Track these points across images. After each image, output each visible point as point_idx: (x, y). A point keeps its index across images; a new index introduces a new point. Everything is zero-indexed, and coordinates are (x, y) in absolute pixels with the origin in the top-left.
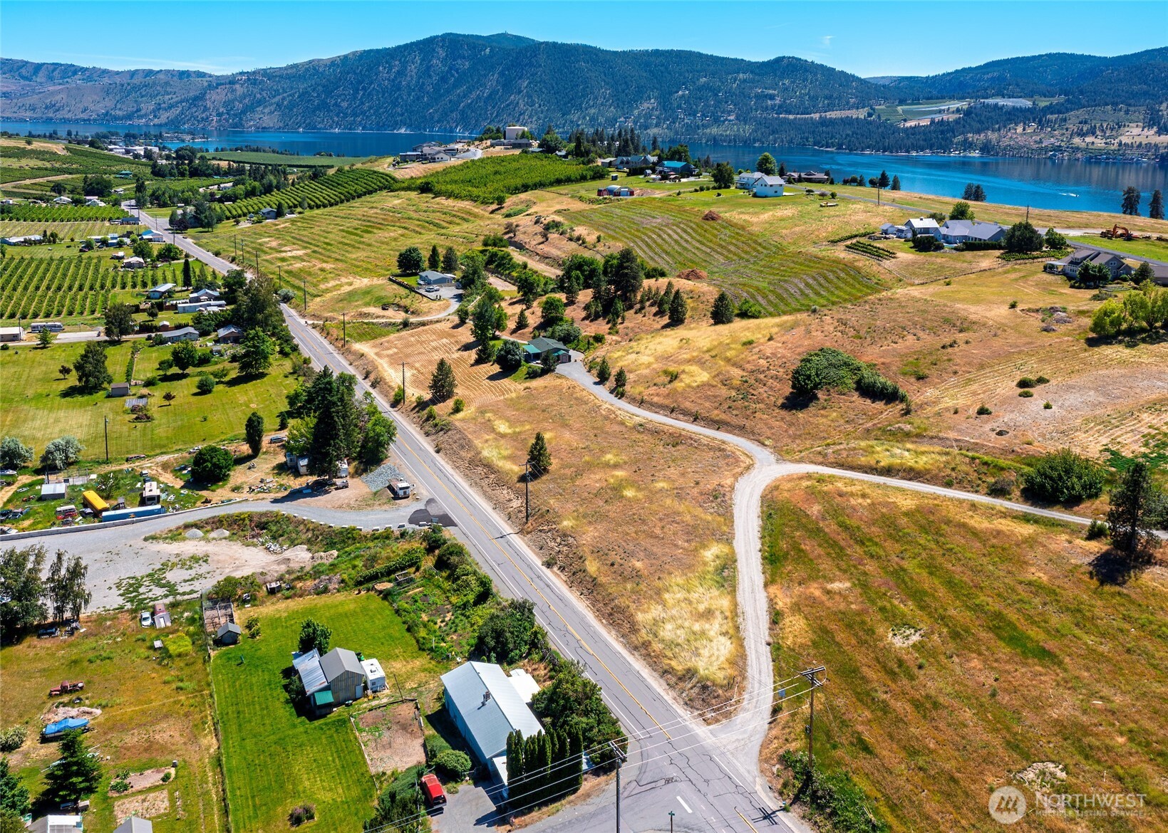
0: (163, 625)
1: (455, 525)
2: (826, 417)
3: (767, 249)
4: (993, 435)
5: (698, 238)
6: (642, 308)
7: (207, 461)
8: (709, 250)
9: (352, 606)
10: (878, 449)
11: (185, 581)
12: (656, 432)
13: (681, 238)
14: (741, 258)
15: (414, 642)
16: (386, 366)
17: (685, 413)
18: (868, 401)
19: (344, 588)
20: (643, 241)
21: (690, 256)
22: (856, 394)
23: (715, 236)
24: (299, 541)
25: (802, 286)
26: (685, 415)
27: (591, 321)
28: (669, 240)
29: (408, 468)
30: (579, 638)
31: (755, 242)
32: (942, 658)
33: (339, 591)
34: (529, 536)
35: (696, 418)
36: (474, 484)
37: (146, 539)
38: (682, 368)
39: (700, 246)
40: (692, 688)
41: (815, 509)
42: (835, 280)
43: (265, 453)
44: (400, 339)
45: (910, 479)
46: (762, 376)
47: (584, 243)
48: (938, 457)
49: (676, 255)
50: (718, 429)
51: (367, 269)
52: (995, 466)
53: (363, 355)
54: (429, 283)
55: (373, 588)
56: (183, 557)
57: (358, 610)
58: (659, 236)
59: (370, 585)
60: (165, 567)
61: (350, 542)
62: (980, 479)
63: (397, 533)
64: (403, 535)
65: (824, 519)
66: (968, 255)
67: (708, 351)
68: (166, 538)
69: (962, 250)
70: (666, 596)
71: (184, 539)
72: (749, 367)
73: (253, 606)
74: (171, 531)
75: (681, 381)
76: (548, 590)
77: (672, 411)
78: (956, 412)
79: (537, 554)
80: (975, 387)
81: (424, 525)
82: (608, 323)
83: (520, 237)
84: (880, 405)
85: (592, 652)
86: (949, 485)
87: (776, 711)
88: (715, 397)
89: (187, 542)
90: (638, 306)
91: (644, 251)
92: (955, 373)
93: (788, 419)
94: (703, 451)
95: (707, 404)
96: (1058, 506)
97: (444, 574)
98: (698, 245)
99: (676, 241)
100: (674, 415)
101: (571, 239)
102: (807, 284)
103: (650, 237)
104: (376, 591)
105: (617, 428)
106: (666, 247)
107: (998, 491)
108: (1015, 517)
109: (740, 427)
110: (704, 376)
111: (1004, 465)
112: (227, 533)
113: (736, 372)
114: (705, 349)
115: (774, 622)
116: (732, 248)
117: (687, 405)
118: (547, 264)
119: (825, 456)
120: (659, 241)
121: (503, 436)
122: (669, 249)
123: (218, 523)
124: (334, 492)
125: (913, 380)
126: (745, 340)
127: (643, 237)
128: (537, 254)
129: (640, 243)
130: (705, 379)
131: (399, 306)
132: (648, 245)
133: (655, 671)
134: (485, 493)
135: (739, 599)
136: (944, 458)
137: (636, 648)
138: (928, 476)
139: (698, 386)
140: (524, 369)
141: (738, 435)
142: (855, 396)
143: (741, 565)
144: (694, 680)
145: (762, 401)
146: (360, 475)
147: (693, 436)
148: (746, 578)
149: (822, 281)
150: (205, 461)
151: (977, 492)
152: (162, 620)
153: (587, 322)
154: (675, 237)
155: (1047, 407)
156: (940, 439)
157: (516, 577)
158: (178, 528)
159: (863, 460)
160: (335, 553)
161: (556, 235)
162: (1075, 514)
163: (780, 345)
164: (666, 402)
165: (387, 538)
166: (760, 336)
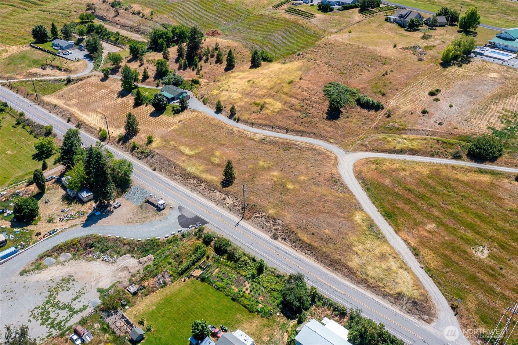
0: (90, 340)
1: (208, 223)
2: (351, 122)
3: (243, 13)
4: (437, 125)
5: (204, 8)
6: (207, 59)
7: (25, 209)
8: (213, 16)
9: (188, 291)
10: (390, 139)
11: (74, 300)
12: (274, 143)
13: (195, 9)
14: (233, 20)
15: (243, 307)
16: (78, 112)
17: (280, 128)
18: (367, 111)
19: (174, 279)
20: (177, 12)
21: (205, 20)
22: (359, 107)
23: (212, 7)
24: (123, 252)
25: (280, 38)
26: (280, 129)
27: (184, 70)
28: (190, 11)
29: (149, 186)
30: (329, 285)
31: (235, 9)
32: (506, 261)
33: (172, 282)
34: (250, 220)
35: (287, 131)
36: (193, 190)
37: (22, 274)
38: (263, 101)
39: (207, 14)
40: (406, 303)
41: (387, 182)
42: (294, 33)
43: (48, 189)
44: (72, 91)
45: (413, 155)
46: (309, 102)
47: (143, 15)
48: (421, 141)
49: (198, 20)
50: (302, 135)
51: (8, 39)
52: (450, 143)
53: (56, 106)
54: (62, 49)
55: (191, 276)
56: (56, 281)
57: (193, 292)
58: (184, 9)
59: (188, 274)
60: (52, 293)
61: (156, 247)
62: (446, 151)
63: (180, 236)
64: (183, 236)
65: (395, 187)
66: (346, 12)
67: (271, 88)
68: (33, 270)
69: (342, 10)
70: (355, 249)
71: (46, 267)
72: (301, 97)
73: (130, 307)
74: (33, 263)
75: (267, 108)
76: (287, 255)
77: (272, 128)
78: (412, 114)
79: (262, 232)
80: (410, 97)
81: (191, 227)
82: (193, 70)
83: (98, 12)
84: (372, 112)
85: (343, 293)
86: (432, 156)
87: (454, 308)
88: (291, 117)
89: (49, 268)
90: (204, 58)
91: (180, 19)
92: (397, 90)
93: (334, 126)
94: (304, 151)
95: (289, 122)
96: (487, 162)
97: (225, 257)
98: (205, 13)
99: (193, 11)
100: (274, 130)
101: (134, 13)
102: (283, 37)
103: (179, 10)
104: (194, 277)
105: (250, 142)
106: (190, 15)
107: (456, 157)
108: (475, 171)
109: (312, 133)
110: (279, 106)
111: (452, 142)
112: (70, 255)
113: (294, 101)
114: (269, 88)
115: (416, 255)
116: (224, 13)
117: (279, 123)
118: (127, 30)
119: (366, 146)
120: (185, 12)
121: (191, 156)
122: (193, 17)
123: (59, 250)
124: (115, 211)
125: (380, 96)
126: (288, 81)
127: (176, 10)
128: (117, 24)
129: (176, 14)
130: (280, 107)
131: (52, 66)
132: (181, 15)
133: (379, 295)
134: (204, 195)
135: (392, 244)
136: (424, 142)
137: (359, 283)
138: (421, 152)
139: (279, 111)
140: (169, 108)
141: (314, 138)
142: (359, 109)
143: (376, 222)
144: (406, 299)
145: (316, 117)
146: (122, 195)
147: (294, 142)
148: (384, 229)
149: (289, 34)
150: (23, 209)
151: (447, 158)
152: (87, 337)
153: (181, 71)
154: (192, 8)
155: (451, 106)
156: (415, 130)
157: (266, 251)
158: (37, 260)
159: (387, 147)
160: (151, 256)
161: (122, 11)
162: (497, 165)
163: (308, 82)
164: (267, 122)
165: (177, 240)
166: (293, 77)
